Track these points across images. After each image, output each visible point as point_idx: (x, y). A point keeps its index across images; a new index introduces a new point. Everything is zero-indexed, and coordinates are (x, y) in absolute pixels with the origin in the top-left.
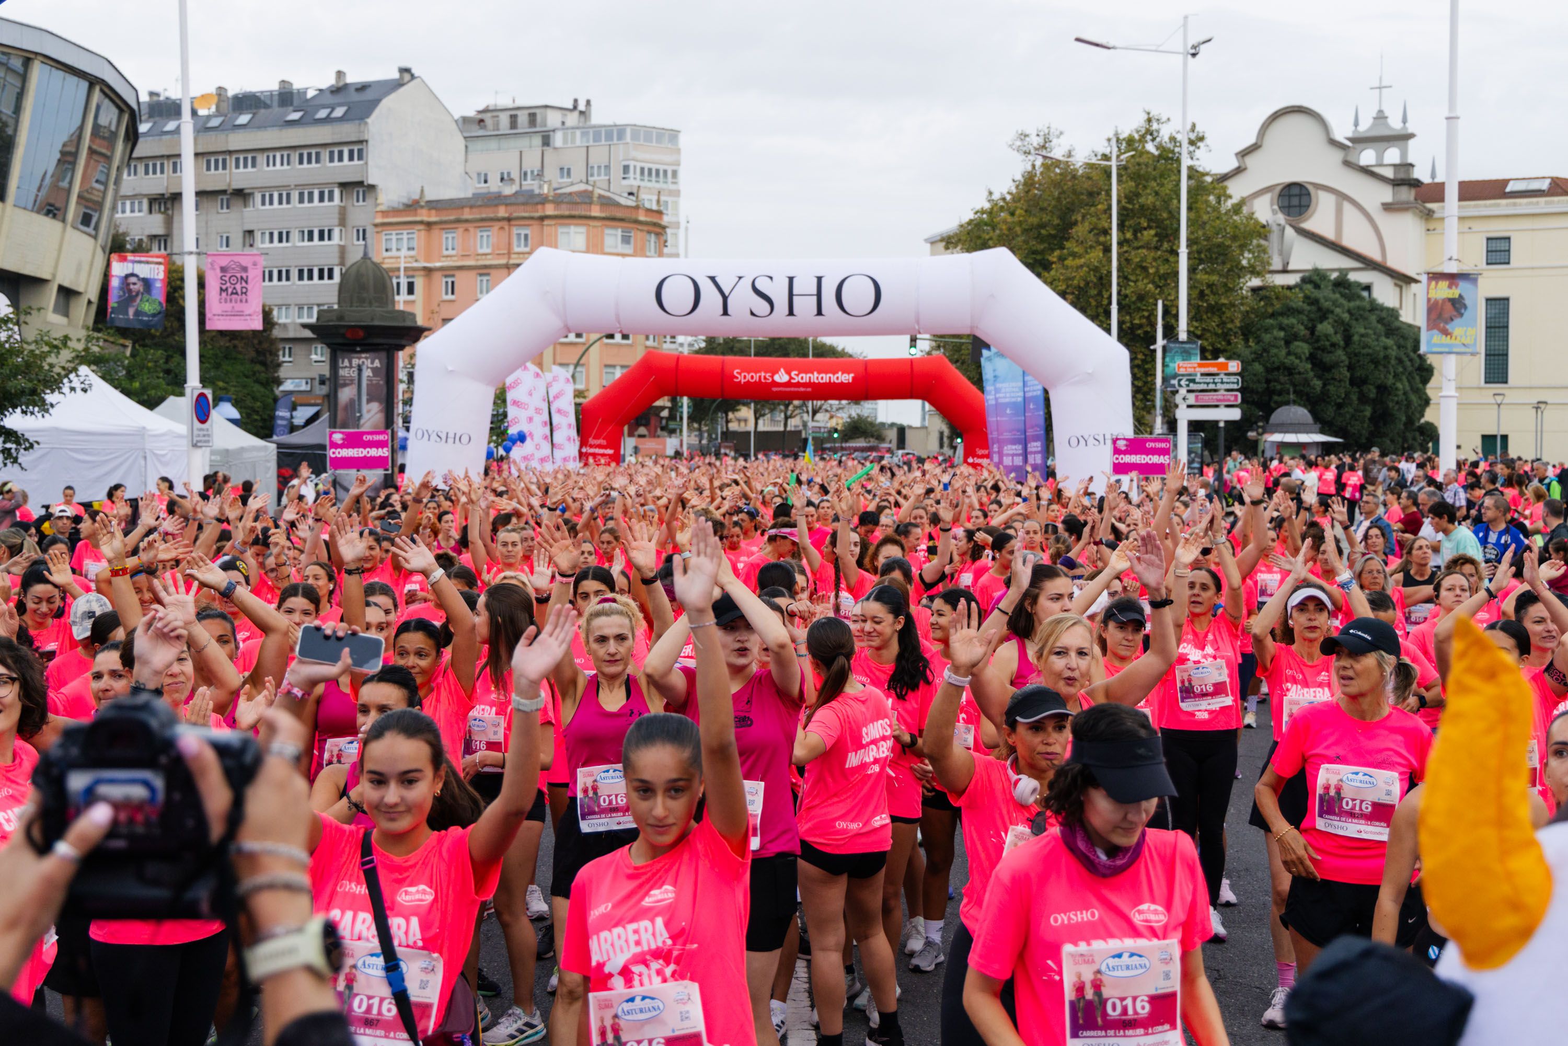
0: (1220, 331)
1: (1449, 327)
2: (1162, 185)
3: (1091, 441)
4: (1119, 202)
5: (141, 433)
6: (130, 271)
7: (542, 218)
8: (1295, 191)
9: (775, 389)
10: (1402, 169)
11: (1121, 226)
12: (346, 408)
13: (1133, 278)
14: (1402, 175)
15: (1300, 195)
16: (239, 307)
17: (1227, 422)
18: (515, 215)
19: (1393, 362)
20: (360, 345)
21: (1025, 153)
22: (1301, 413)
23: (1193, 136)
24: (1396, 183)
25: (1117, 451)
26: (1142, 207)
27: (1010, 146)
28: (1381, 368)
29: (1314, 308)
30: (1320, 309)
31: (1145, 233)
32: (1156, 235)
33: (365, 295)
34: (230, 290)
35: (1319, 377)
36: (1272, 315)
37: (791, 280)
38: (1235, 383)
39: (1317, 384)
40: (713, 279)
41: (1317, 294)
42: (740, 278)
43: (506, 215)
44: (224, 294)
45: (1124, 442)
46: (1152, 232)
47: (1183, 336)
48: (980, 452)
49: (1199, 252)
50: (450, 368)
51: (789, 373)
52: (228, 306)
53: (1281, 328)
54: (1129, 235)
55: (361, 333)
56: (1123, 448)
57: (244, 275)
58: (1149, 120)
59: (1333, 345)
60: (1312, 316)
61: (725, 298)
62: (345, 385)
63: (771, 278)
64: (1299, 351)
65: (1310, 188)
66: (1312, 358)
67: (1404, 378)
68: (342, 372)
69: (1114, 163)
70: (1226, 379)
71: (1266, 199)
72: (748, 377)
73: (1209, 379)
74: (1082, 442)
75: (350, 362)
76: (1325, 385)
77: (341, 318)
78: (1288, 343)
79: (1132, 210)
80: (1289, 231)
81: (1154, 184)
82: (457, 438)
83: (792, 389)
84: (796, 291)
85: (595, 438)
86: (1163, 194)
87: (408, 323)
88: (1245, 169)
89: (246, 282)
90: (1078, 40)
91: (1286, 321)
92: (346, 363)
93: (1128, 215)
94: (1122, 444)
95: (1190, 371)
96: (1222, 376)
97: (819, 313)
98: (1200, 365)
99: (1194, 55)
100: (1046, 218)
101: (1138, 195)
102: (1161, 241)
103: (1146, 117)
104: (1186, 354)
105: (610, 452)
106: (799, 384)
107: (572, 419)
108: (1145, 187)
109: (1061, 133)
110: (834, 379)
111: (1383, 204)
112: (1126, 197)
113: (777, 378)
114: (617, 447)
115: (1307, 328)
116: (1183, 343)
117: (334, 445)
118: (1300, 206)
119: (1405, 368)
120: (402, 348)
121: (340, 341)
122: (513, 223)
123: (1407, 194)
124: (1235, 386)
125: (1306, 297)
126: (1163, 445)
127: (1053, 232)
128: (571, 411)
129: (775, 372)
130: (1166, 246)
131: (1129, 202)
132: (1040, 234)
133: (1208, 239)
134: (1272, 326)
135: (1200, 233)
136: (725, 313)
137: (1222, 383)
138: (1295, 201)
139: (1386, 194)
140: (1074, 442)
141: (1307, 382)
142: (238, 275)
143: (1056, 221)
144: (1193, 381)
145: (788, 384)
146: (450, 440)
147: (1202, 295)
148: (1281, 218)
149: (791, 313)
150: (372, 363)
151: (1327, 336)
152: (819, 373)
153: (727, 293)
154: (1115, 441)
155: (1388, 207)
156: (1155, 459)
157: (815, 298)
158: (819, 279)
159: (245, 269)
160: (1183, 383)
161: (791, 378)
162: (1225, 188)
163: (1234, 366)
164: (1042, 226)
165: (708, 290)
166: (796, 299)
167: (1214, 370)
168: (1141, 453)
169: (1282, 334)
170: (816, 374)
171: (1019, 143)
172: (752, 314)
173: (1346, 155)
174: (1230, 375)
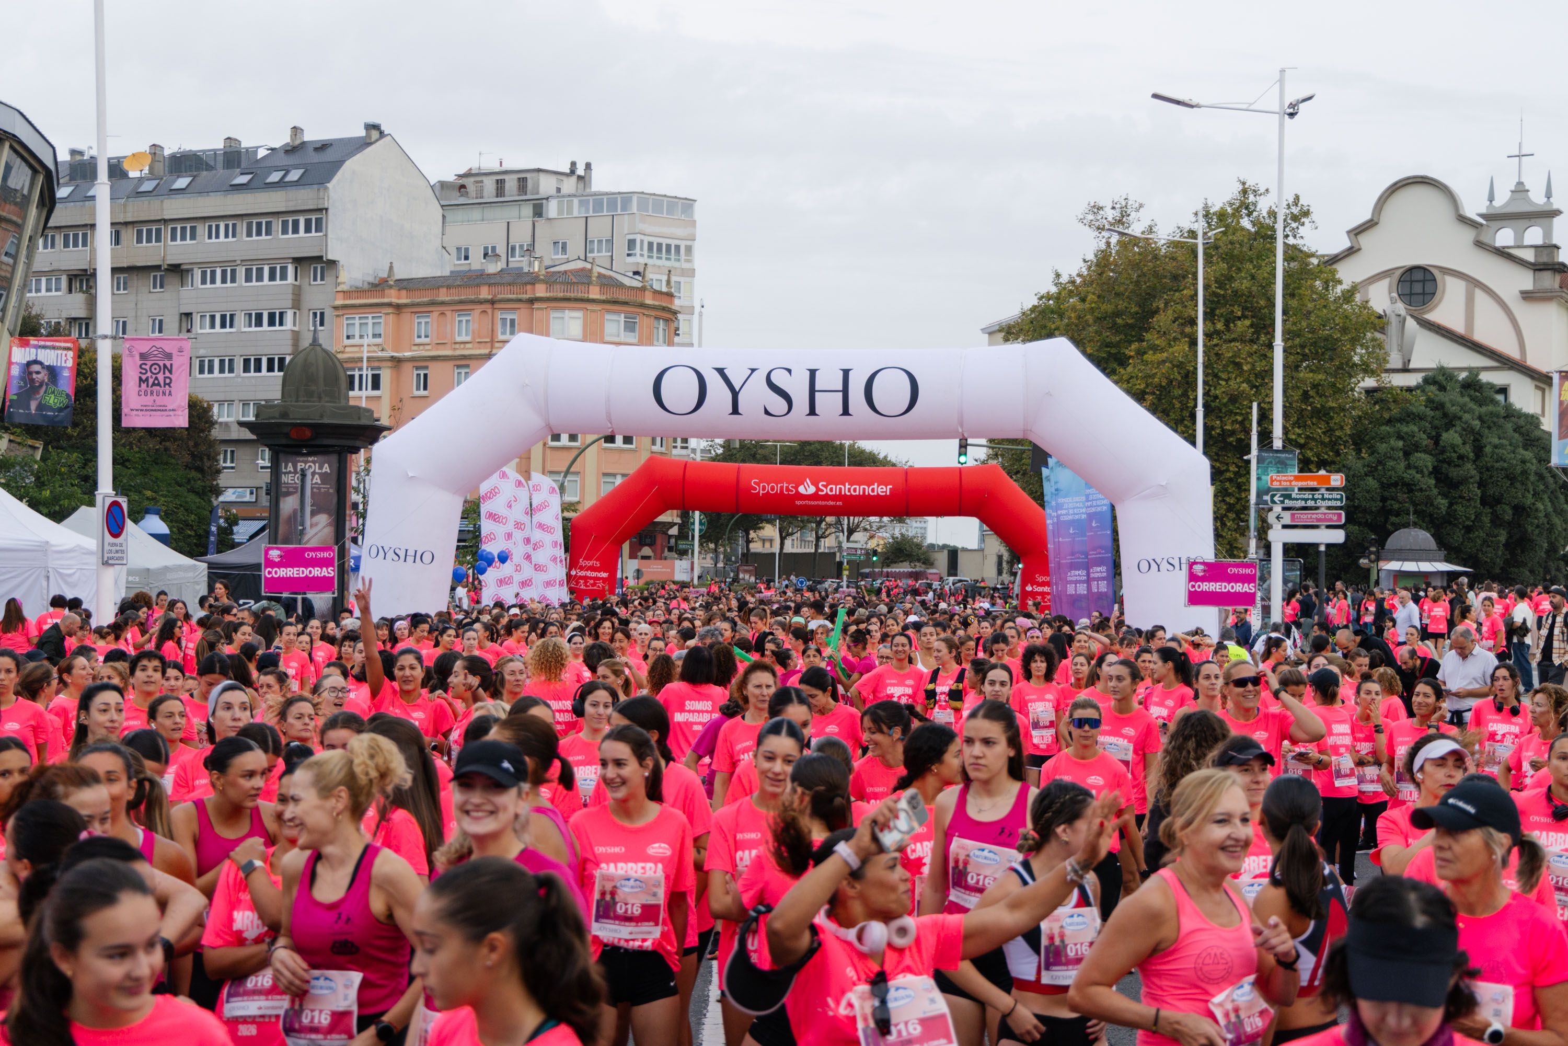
0: (1327, 440)
2: (1259, 267)
3: (1164, 566)
4: (1206, 287)
5: (44, 548)
6: (33, 358)
7: (532, 301)
8: (1419, 275)
9: (798, 503)
10: (1545, 251)
11: (1209, 315)
12: (288, 521)
13: (1224, 376)
14: (1544, 259)
15: (1424, 281)
16: (161, 400)
17: (1328, 546)
18: (500, 297)
19: (1533, 478)
20: (305, 446)
21: (1098, 228)
22: (1422, 537)
23: (1295, 210)
24: (1538, 268)
25: (1193, 577)
26: (1235, 292)
27: (1081, 220)
28: (1518, 485)
29: (1438, 414)
30: (1445, 415)
31: (1239, 323)
32: (1252, 326)
33: (313, 388)
34: (151, 381)
35: (1445, 496)
36: (1389, 422)
37: (813, 373)
38: (1340, 499)
39: (1442, 502)
40: (721, 371)
41: (1441, 397)
42: (753, 370)
43: (490, 297)
44: (144, 386)
45: (1201, 567)
46: (1247, 322)
47: (1278, 444)
48: (1041, 579)
49: (1303, 347)
50: (410, 474)
51: (815, 484)
52: (148, 400)
53: (1400, 437)
54: (1220, 326)
55: (308, 433)
56: (1201, 574)
57: (168, 364)
58: (1245, 192)
59: (1461, 457)
60: (1437, 422)
61: (735, 394)
62: (288, 494)
63: (789, 371)
64: (1421, 463)
65: (1436, 272)
66: (1436, 472)
67: (1545, 497)
68: (284, 479)
69: (1200, 241)
70: (1327, 495)
71: (1384, 284)
72: (768, 488)
73: (1307, 495)
74: (1153, 565)
75: (295, 467)
76: (1451, 504)
77: (284, 415)
78: (1407, 454)
79: (1224, 296)
80: (1411, 323)
81: (1249, 266)
82: (418, 557)
83: (820, 503)
84: (818, 386)
85: (586, 559)
86: (1260, 277)
87: (364, 422)
88: (1359, 249)
89: (170, 372)
90: (1155, 96)
91: (1404, 429)
92: (290, 467)
93: (1218, 302)
94: (1198, 569)
95: (1285, 484)
96: (1323, 491)
97: (846, 412)
98: (1297, 478)
99: (1292, 115)
100: (1122, 305)
101: (1231, 279)
102: (1258, 333)
103: (1241, 187)
104: (1282, 466)
105: (605, 575)
106: (827, 497)
107: (559, 536)
108: (1239, 270)
109: (1141, 206)
110: (868, 491)
111: (1522, 292)
112: (1216, 282)
113: (801, 489)
114: (612, 570)
115: (1430, 437)
116: (1277, 451)
117: (270, 563)
118: (1424, 294)
119: (1547, 487)
120: (356, 450)
121: (284, 441)
122: (496, 306)
123: (1550, 281)
124: (1339, 504)
125: (1430, 401)
126: (1248, 571)
127: (1130, 321)
128: (558, 527)
129: (799, 482)
130: (1263, 338)
131: (1220, 288)
132: (1115, 323)
133: (1313, 331)
134: (1389, 435)
135: (1304, 324)
136: (735, 411)
137: (1323, 499)
138: (1418, 288)
139: (1526, 281)
140: (1144, 566)
141: (1429, 501)
142: (161, 363)
143: (1134, 309)
144: (1289, 497)
145: (816, 497)
146: (410, 559)
147: (1306, 396)
148: (1401, 307)
149: (812, 412)
150: (321, 468)
151: (1453, 447)
152: (851, 484)
153: (737, 388)
154: (1191, 565)
155: (1527, 296)
156: (1238, 587)
157: (840, 395)
158: (846, 373)
159: (169, 356)
160: (1276, 499)
161: (818, 489)
162: (1333, 272)
164: (1118, 314)
165: (715, 384)
166: (818, 396)
168: (1222, 580)
169: (1400, 444)
170: (847, 486)
171: (1091, 217)
172: (767, 412)
173: (1478, 235)
174: (1332, 490)
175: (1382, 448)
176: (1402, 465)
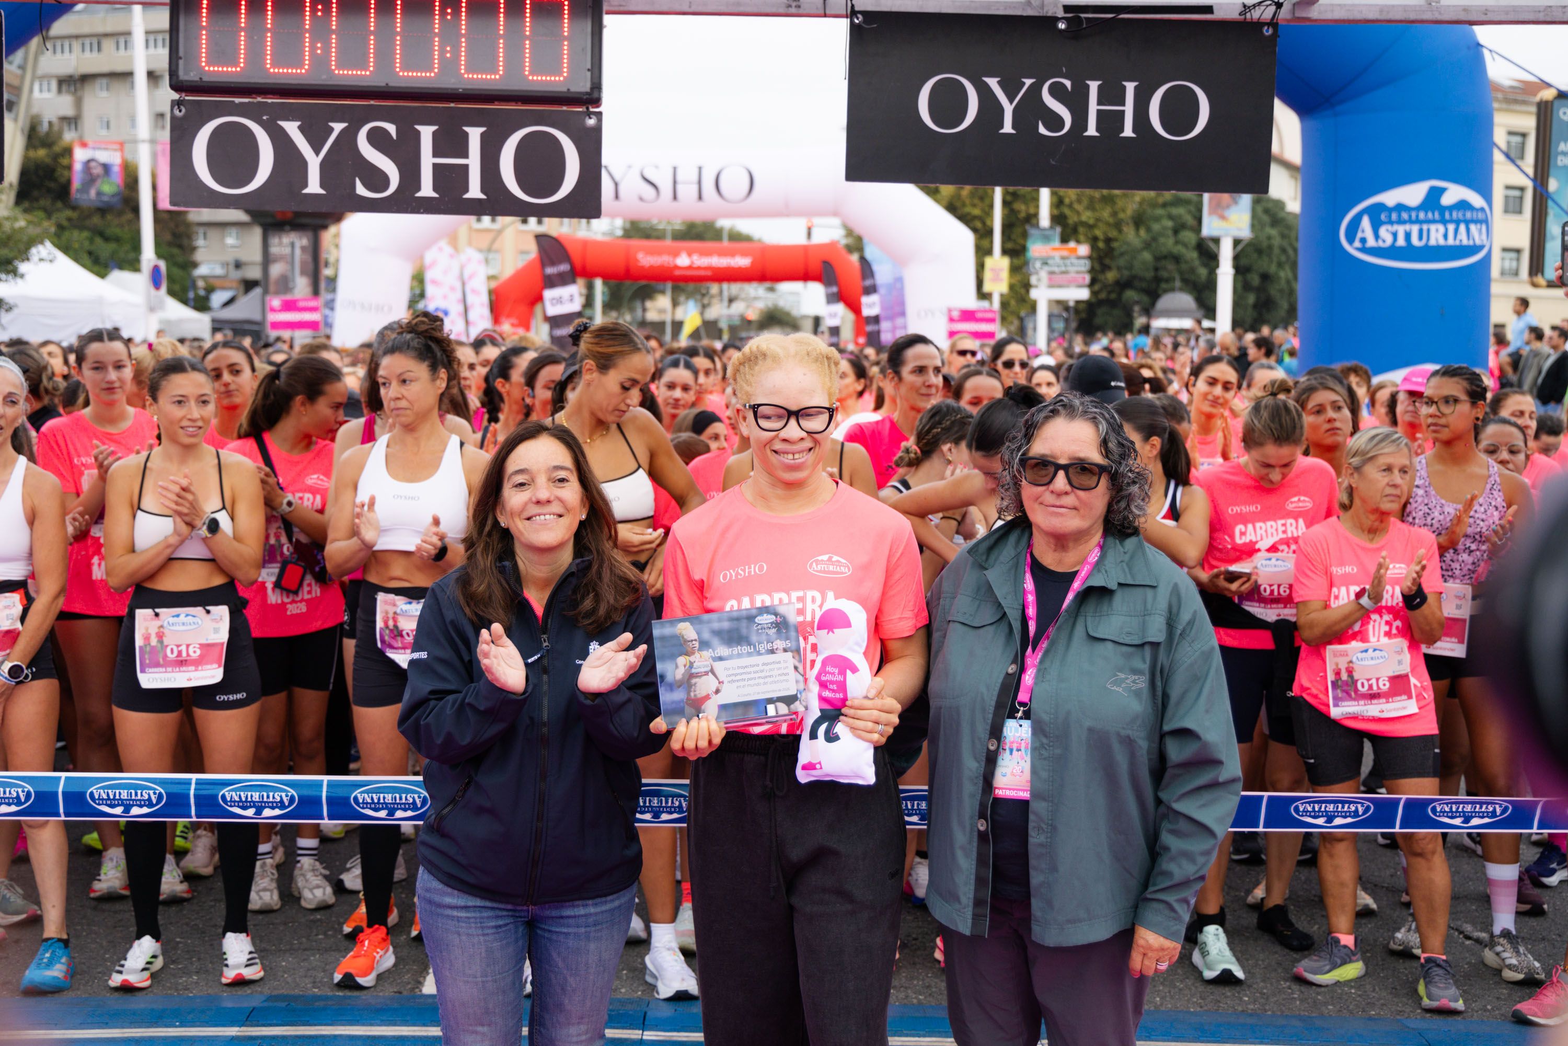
1: (1226, 213)
5: (99, 301)
6: (90, 157)
9: (677, 273)
12: (277, 282)
17: (1078, 302)
19: (1276, 251)
20: (289, 225)
22: (1186, 300)
25: (952, 320)
28: (1264, 257)
35: (1205, 265)
36: (1165, 205)
37: (675, 169)
38: (1085, 265)
39: (1203, 272)
40: (606, 168)
42: (630, 167)
45: (958, 312)
47: (1044, 222)
51: (690, 255)
53: (1170, 217)
55: (288, 215)
56: (957, 317)
61: (616, 184)
62: (275, 261)
63: (657, 167)
64: (1187, 239)
66: (1200, 247)
67: (1287, 268)
68: (273, 250)
70: (1075, 261)
72: (652, 260)
74: (930, 313)
75: (282, 240)
76: (1211, 273)
78: (1176, 232)
83: (694, 273)
84: (679, 178)
85: (507, 317)
91: (1176, 211)
92: (277, 241)
94: (956, 314)
95: (1044, 254)
96: (1072, 259)
97: (700, 197)
98: (1055, 249)
104: (1046, 239)
106: (699, 268)
107: (484, 299)
110: (732, 263)
113: (679, 262)
114: (528, 327)
115: (1195, 218)
116: (1044, 229)
117: (273, 310)
119: (1288, 257)
120: (325, 227)
121: (269, 220)
124: (1084, 269)
128: (485, 293)
129: (676, 254)
134: (1163, 216)
136: (617, 197)
137: (1072, 264)
140: (923, 314)
141: (1193, 270)
144: (1046, 264)
145: (690, 268)
146: (374, 310)
149: (675, 197)
150: (301, 241)
153: (617, 178)
154: (950, 311)
156: (984, 328)
157: (695, 187)
158: (700, 169)
160: (1037, 265)
161: (693, 261)
163: (1084, 250)
166: (680, 188)
167: (1065, 253)
168: (972, 323)
169: (1170, 224)
170: (716, 258)
172: (641, 199)
174: (1079, 258)
175: (1156, 227)
176: (1170, 242)
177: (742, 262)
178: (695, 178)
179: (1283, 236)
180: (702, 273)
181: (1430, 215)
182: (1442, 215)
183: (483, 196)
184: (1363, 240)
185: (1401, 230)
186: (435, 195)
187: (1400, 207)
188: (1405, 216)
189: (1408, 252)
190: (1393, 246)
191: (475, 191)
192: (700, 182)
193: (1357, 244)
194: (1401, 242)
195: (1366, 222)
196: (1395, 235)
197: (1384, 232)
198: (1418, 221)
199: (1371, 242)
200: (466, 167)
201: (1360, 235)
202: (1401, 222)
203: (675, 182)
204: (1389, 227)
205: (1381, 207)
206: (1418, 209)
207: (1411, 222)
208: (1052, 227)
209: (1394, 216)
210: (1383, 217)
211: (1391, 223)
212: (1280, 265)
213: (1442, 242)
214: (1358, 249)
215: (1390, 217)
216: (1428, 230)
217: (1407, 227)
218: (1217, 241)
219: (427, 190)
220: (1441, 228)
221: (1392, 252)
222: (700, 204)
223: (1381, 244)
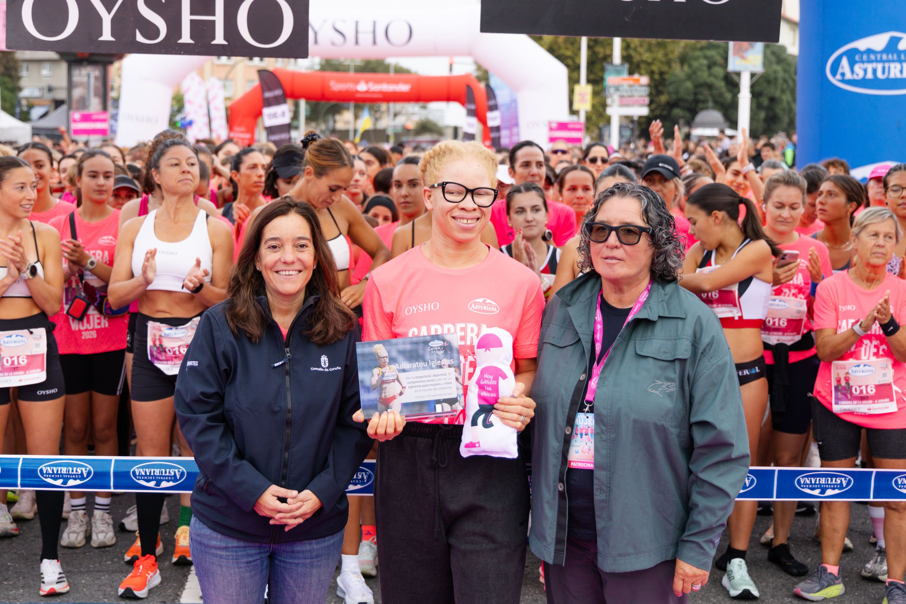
1: (745, 54)
9: (358, 96)
12: (78, 101)
17: (640, 117)
20: (86, 61)
22: (716, 115)
25: (551, 129)
28: (772, 86)
35: (730, 91)
36: (701, 49)
37: (357, 22)
38: (645, 91)
39: (728, 96)
42: (325, 21)
45: (557, 124)
47: (617, 62)
51: (367, 83)
53: (706, 57)
56: (556, 128)
61: (316, 34)
62: (77, 86)
63: (344, 21)
64: (717, 73)
66: (726, 78)
67: (788, 93)
68: (74, 79)
70: (638, 88)
72: (341, 86)
75: (81, 72)
76: (734, 97)
78: (709, 67)
82: (150, 120)
83: (370, 96)
84: (360, 28)
85: (238, 126)
91: (708, 53)
92: (78, 73)
95: (617, 83)
96: (636, 87)
97: (375, 43)
98: (624, 80)
104: (618, 72)
105: (248, 136)
106: (373, 92)
107: (223, 113)
110: (396, 88)
113: (359, 88)
114: (252, 133)
115: (723, 57)
116: (617, 66)
117: (75, 121)
119: (789, 86)
120: (112, 63)
121: (74, 58)
124: (645, 94)
126: (578, 126)
128: (223, 108)
129: (357, 82)
134: (699, 57)
137: (636, 91)
141: (721, 95)
145: (367, 92)
146: (145, 121)
149: (357, 42)
150: (94, 73)
153: (316, 29)
154: (550, 123)
156: (574, 135)
157: (372, 34)
158: (374, 22)
160: (612, 91)
161: (369, 88)
163: (645, 80)
166: (360, 35)
167: (631, 82)
168: (564, 131)
169: (706, 62)
170: (385, 85)
172: (333, 43)
174: (641, 86)
175: (695, 64)
176: (705, 74)
177: (404, 88)
178: (371, 29)
179: (785, 71)
180: (376, 96)
181: (890, 57)
182: (899, 56)
183: (225, 43)
184: (843, 74)
185: (870, 67)
186: (192, 42)
187: (869, 51)
188: (872, 57)
189: (875, 83)
190: (864, 79)
191: (219, 39)
192: (374, 32)
193: (839, 77)
194: (870, 76)
195: (845, 62)
196: (865, 71)
197: (858, 68)
198: (882, 61)
199: (848, 76)
200: (213, 22)
201: (840, 71)
202: (869, 61)
203: (357, 32)
204: (861, 65)
205: (855, 51)
206: (882, 52)
207: (877, 61)
208: (622, 64)
209: (865, 57)
210: (857, 58)
211: (863, 62)
212: (783, 91)
213: (899, 76)
214: (839, 81)
215: (862, 58)
216: (889, 68)
217: (874, 65)
218: (738, 74)
219: (186, 38)
220: (898, 66)
221: (863, 83)
222: (375, 47)
223: (855, 77)
